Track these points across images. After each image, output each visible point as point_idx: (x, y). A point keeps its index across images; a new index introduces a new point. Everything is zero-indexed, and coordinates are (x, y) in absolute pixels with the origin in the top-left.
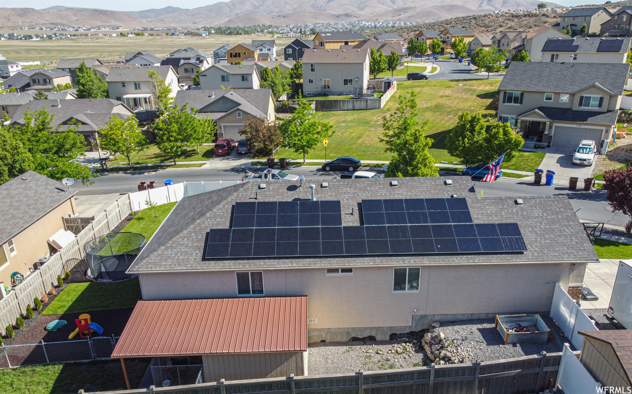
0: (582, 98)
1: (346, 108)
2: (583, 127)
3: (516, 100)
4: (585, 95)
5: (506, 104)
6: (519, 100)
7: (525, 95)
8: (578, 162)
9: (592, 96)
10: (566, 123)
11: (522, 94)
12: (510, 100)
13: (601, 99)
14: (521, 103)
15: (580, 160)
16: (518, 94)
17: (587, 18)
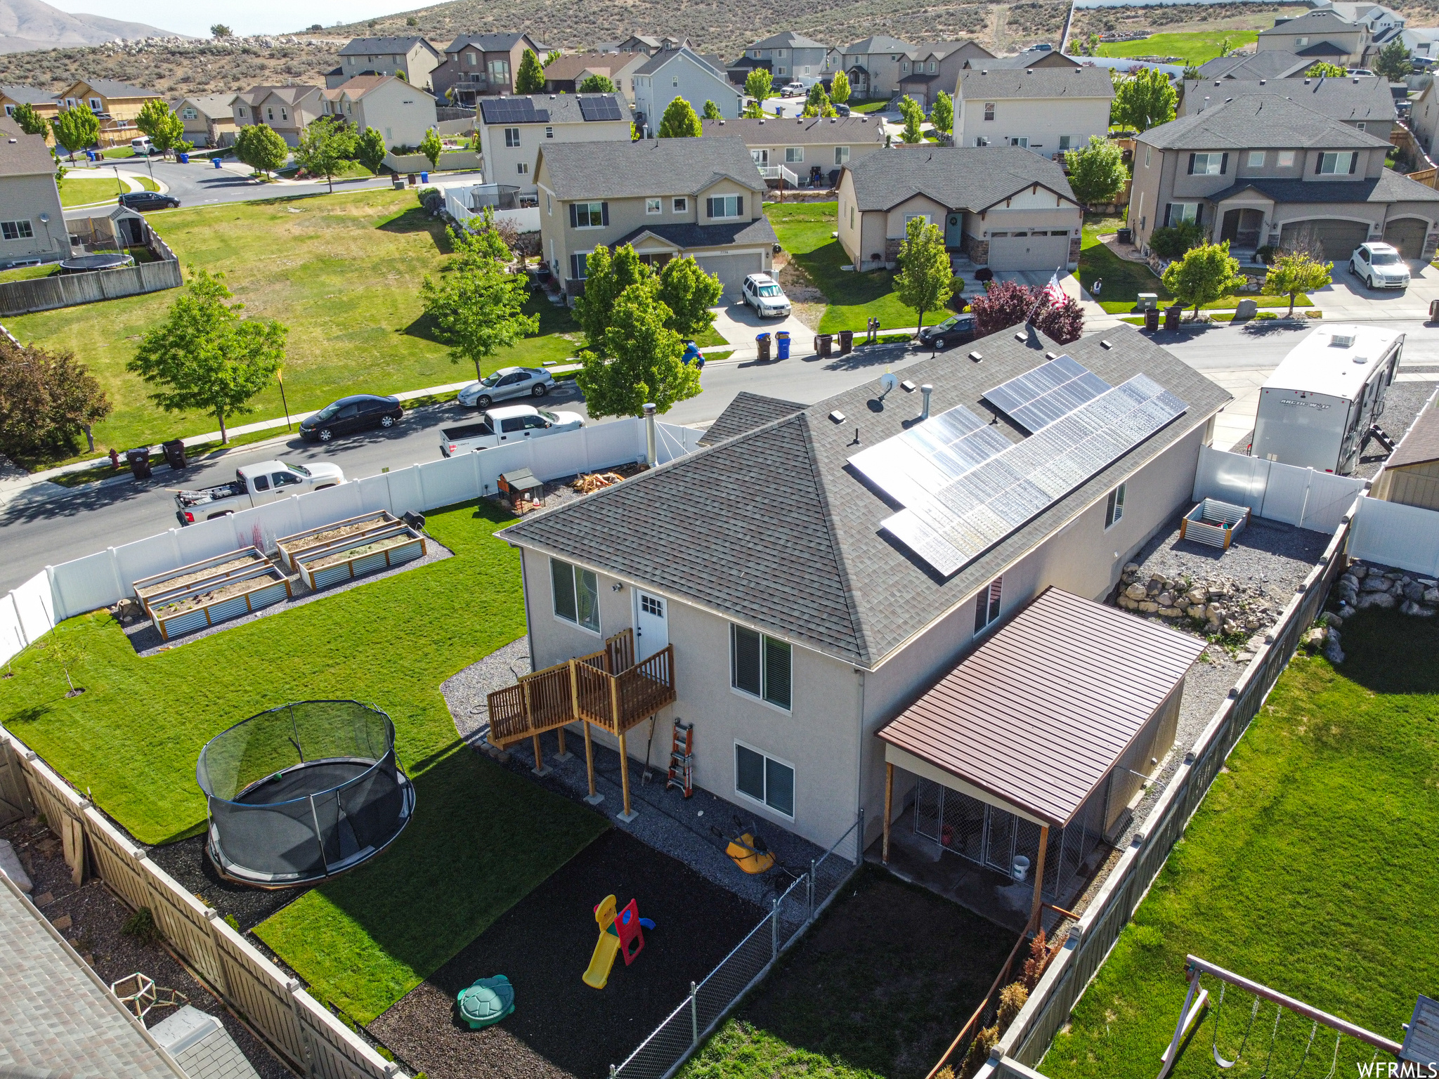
0: (709, 201)
1: (79, 299)
2: (731, 252)
3: (596, 219)
4: (713, 196)
5: (579, 228)
6: (601, 218)
7: (612, 208)
8: (773, 312)
9: (725, 196)
10: (708, 250)
11: (605, 206)
12: (583, 222)
13: (740, 200)
14: (606, 223)
15: (775, 308)
16: (595, 206)
17: (398, 57)
